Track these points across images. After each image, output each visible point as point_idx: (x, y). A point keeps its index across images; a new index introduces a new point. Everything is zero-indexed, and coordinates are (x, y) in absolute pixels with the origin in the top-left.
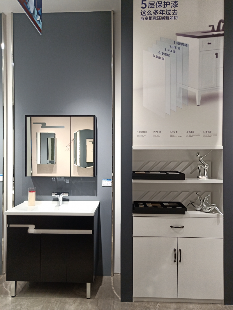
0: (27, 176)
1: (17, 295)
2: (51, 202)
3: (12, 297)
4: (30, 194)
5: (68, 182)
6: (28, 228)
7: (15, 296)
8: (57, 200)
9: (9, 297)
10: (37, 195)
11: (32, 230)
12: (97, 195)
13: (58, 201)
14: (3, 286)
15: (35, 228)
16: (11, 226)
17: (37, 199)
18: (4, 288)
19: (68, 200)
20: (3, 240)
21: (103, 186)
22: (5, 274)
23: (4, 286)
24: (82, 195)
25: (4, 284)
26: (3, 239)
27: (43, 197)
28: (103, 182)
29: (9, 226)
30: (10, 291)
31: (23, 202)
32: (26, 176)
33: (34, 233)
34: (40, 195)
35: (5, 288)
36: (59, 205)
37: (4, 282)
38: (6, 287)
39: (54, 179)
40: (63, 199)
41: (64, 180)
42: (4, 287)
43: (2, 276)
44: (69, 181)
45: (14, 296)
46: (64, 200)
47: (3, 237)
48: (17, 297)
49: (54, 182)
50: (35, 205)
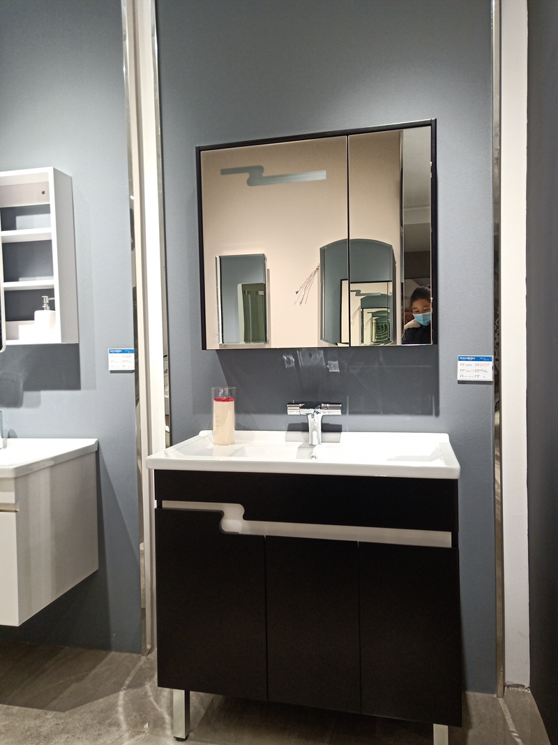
0: (208, 347)
1: (191, 734)
2: (282, 435)
3: (178, 739)
4: (217, 406)
5: (338, 370)
6: (219, 515)
7: (186, 739)
8: (304, 428)
9: (167, 736)
10: (238, 410)
11: (234, 520)
12: (437, 414)
13: (308, 431)
14: (146, 693)
15: (246, 517)
16: (167, 504)
17: (239, 427)
18: (152, 703)
19: (337, 429)
20: (141, 548)
21: (461, 382)
22: (150, 651)
23: (150, 693)
24: (387, 411)
25: (151, 686)
26: (141, 545)
27: (258, 418)
28: (459, 367)
29: (159, 505)
30: (171, 714)
31: (196, 433)
32: (204, 347)
33: (240, 533)
34: (247, 412)
35: (155, 703)
36: (312, 446)
37: (150, 680)
38: (157, 701)
39: (289, 361)
40: (323, 425)
41: (324, 364)
42: (152, 699)
43: (144, 658)
44: (341, 367)
45: (182, 735)
46: (327, 428)
47: (141, 539)
48: (191, 740)
49: (291, 368)
50: (233, 443)
